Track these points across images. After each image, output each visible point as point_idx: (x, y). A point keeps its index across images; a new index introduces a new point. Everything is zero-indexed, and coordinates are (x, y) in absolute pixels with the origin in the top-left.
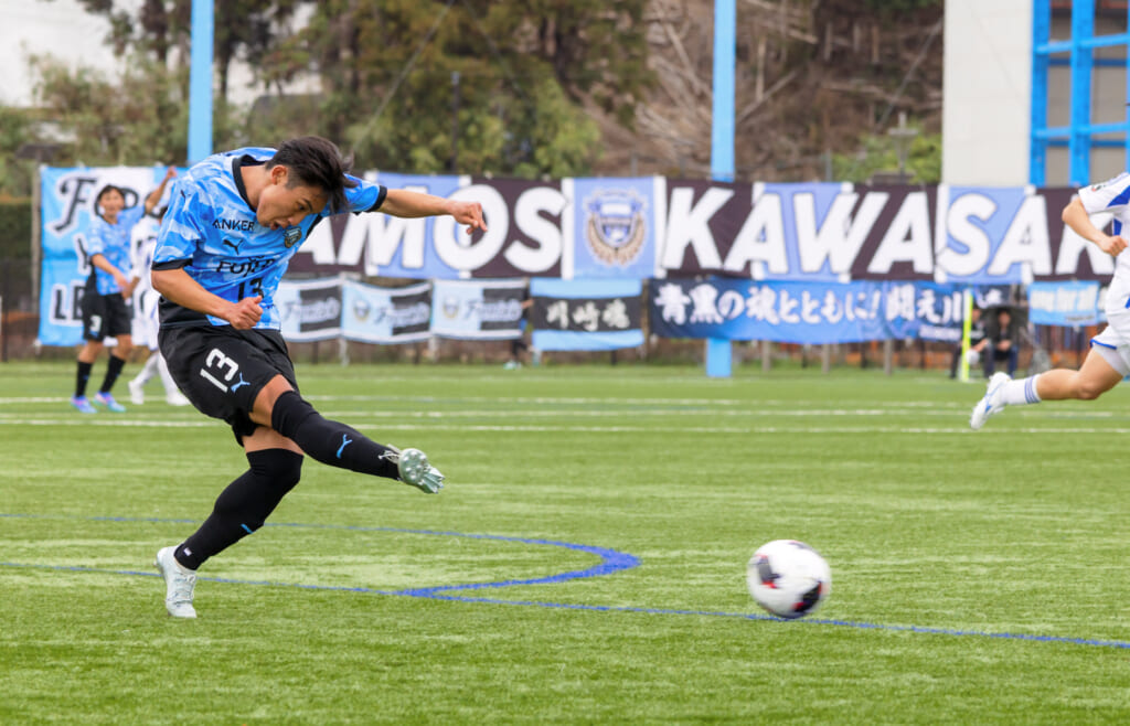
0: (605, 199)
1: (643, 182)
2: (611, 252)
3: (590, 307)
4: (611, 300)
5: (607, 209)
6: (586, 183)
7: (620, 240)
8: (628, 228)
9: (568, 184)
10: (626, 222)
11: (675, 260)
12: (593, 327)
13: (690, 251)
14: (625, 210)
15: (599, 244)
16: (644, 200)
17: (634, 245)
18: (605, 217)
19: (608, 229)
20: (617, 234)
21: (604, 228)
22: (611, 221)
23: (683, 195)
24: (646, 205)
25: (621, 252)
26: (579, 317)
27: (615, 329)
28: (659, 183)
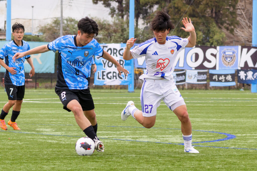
0: (227, 51)
1: (236, 47)
2: (228, 63)
3: (223, 76)
4: (228, 75)
5: (227, 53)
6: (222, 47)
7: (230, 60)
8: (232, 58)
9: (218, 48)
10: (231, 56)
11: (242, 65)
12: (223, 81)
13: (246, 63)
14: (231, 53)
15: (225, 62)
16: (236, 51)
17: (233, 62)
18: (226, 55)
19: (227, 58)
20: (229, 59)
21: (226, 57)
22: (227, 56)
23: (245, 50)
24: (236, 52)
25: (230, 63)
26: (220, 78)
27: (229, 81)
28: (240, 47)
